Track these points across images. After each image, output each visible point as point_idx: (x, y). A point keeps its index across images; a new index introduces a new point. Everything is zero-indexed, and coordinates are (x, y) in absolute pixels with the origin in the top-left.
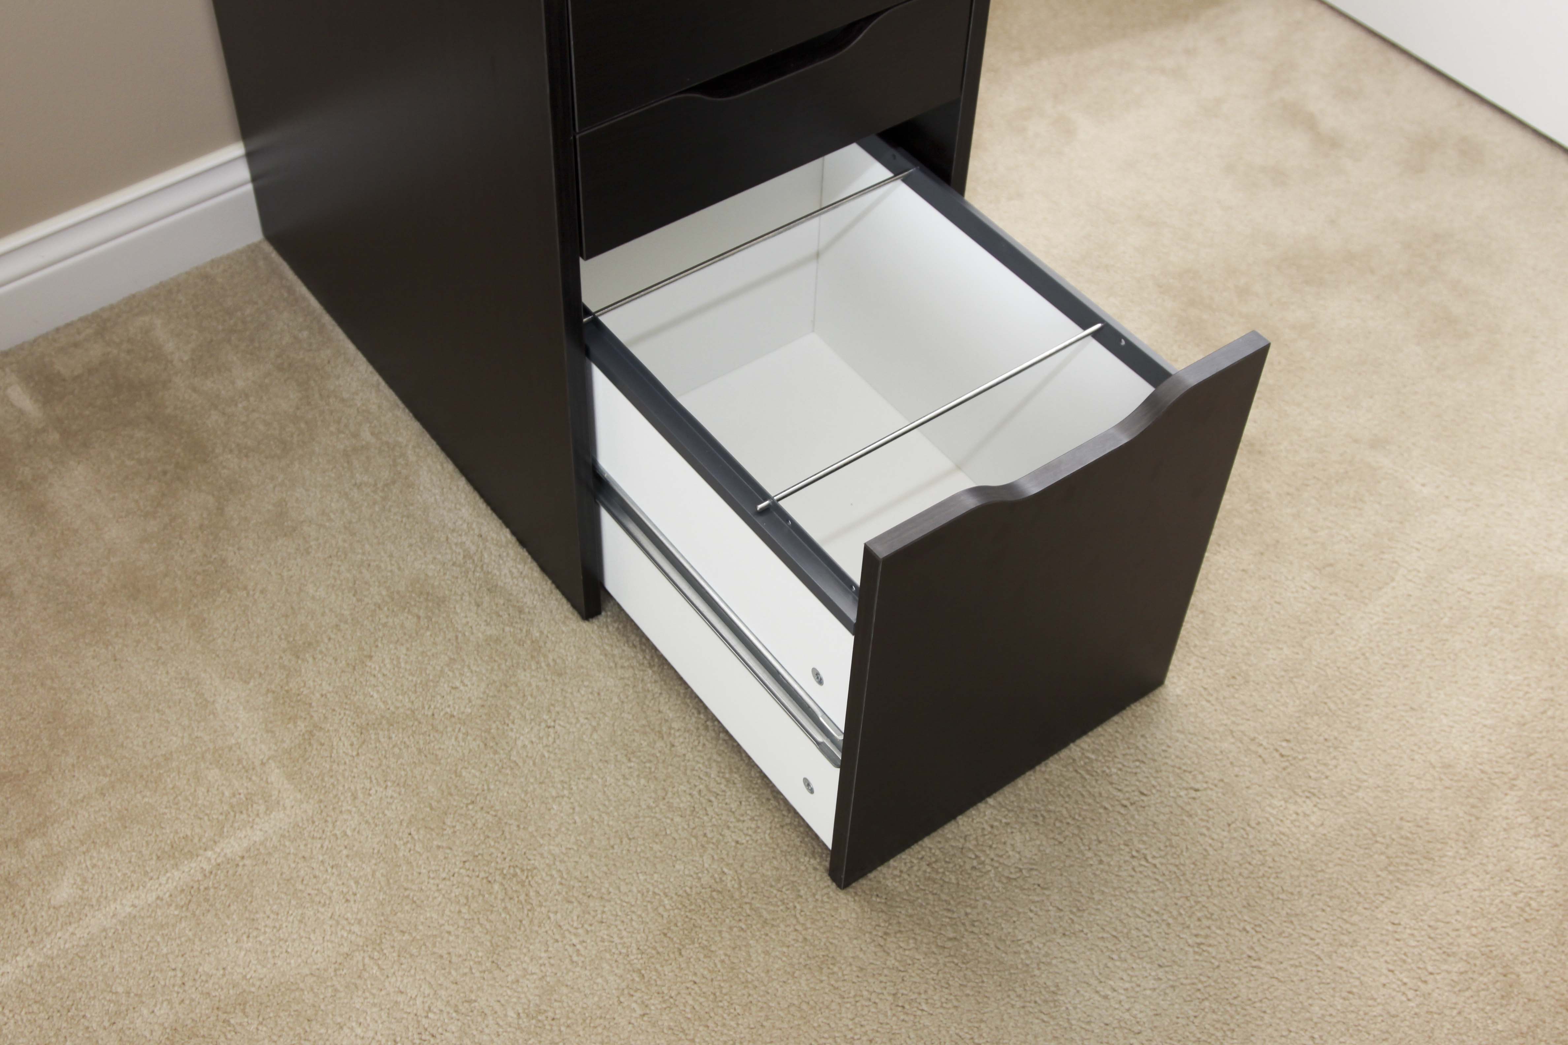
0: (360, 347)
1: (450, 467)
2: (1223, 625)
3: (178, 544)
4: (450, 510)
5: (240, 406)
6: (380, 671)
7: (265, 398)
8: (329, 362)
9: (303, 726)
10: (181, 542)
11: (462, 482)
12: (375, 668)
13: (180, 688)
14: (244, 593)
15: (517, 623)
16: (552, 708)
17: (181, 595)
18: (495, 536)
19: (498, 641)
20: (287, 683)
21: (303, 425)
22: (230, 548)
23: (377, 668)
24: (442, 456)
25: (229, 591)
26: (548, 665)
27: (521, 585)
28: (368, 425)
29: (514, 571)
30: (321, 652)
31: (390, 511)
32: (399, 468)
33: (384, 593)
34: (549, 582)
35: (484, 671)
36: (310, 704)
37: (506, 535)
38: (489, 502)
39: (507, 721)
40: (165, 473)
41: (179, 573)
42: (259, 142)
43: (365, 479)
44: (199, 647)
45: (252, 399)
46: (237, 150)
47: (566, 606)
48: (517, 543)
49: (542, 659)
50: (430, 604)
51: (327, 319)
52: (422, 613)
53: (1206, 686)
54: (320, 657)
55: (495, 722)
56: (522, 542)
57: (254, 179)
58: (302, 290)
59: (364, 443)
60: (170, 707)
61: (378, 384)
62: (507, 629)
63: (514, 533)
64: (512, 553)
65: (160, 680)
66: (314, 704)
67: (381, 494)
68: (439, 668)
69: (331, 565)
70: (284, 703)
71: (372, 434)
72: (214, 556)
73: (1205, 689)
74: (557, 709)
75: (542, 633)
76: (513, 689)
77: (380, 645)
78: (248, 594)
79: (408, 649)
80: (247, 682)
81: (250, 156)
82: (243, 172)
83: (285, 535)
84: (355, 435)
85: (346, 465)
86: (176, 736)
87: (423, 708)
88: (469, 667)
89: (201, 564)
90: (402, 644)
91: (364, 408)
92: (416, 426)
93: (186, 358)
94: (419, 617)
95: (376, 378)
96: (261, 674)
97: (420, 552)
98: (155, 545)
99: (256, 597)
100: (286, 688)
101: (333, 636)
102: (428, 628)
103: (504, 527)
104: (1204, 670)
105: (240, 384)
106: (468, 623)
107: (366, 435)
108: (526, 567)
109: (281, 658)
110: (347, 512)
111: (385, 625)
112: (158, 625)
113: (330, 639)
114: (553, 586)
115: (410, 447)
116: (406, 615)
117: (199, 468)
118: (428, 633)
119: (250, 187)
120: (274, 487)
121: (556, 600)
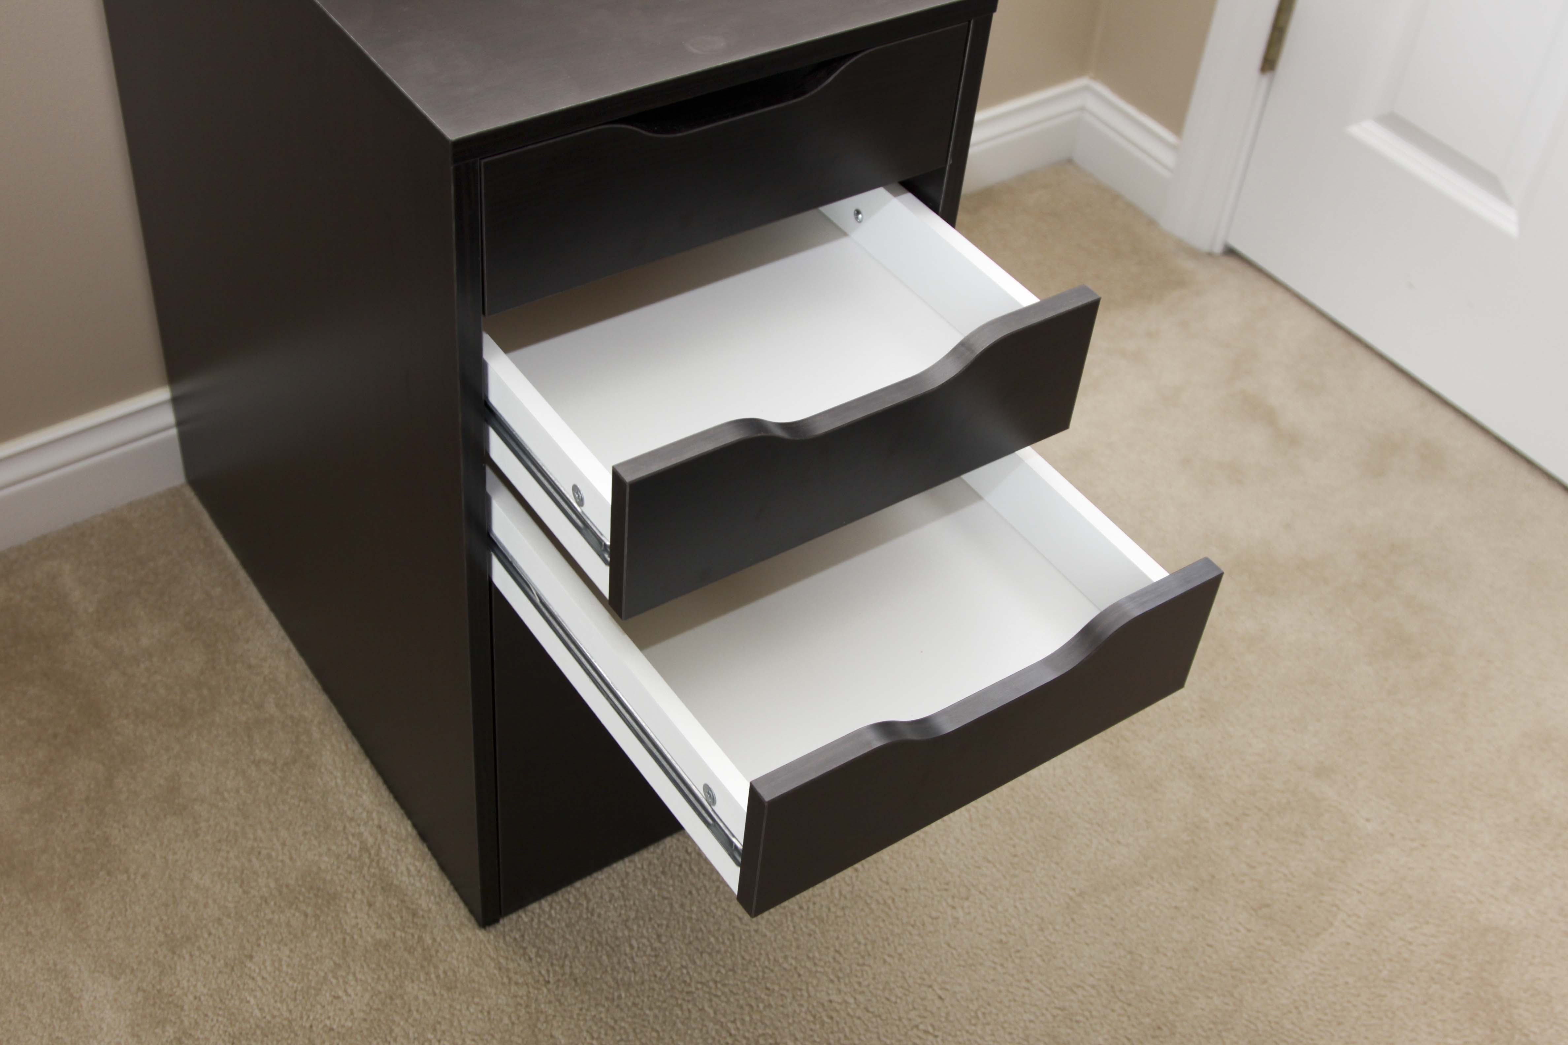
0: (273, 609)
1: (355, 747)
2: (1151, 968)
3: (61, 816)
4: (350, 796)
5: (142, 666)
6: (259, 974)
7: (169, 659)
8: (240, 623)
9: (171, 1031)
10: (64, 815)
11: (366, 766)
12: (254, 971)
13: (45, 980)
14: (125, 877)
15: (409, 927)
16: (438, 1026)
17: (57, 875)
18: (395, 828)
19: (387, 946)
20: (160, 981)
21: (205, 692)
22: (115, 825)
23: (257, 970)
24: (348, 735)
25: (109, 873)
26: (438, 977)
27: (418, 884)
28: (273, 696)
29: (412, 868)
30: (199, 948)
31: (287, 793)
32: (301, 746)
33: (272, 885)
34: (448, 883)
35: (370, 981)
36: (182, 1009)
37: (406, 828)
38: (392, 789)
39: (389, 1038)
40: (55, 736)
41: (58, 849)
42: (187, 387)
43: (265, 755)
44: (70, 935)
45: (155, 659)
46: (163, 394)
47: (464, 911)
48: (418, 838)
49: (432, 970)
50: (320, 901)
51: (242, 575)
52: (309, 911)
53: (1130, 1037)
54: (197, 953)
55: (375, 1039)
56: (423, 835)
57: (179, 424)
58: (220, 541)
59: (267, 715)
60: (32, 1001)
61: (289, 651)
62: (398, 934)
63: (415, 826)
64: (411, 847)
65: (25, 971)
66: (186, 1007)
67: (279, 774)
68: (322, 974)
69: (219, 850)
70: (155, 1003)
71: (277, 706)
72: (97, 833)
73: (1129, 1040)
74: (444, 1027)
75: (434, 940)
76: (398, 1001)
77: (262, 943)
78: (129, 878)
79: (291, 951)
80: (117, 978)
81: (176, 401)
82: (168, 417)
83: (175, 814)
84: (260, 706)
85: (246, 739)
86: (36, 1035)
87: (301, 1018)
88: (354, 974)
89: (83, 841)
90: (286, 945)
91: (271, 676)
92: (324, 699)
93: (91, 610)
94: (306, 915)
95: (288, 644)
96: (133, 970)
97: (315, 842)
98: (36, 816)
99: (137, 882)
100: (158, 987)
101: (213, 931)
102: (315, 928)
103: (405, 818)
104: (1129, 1017)
105: (145, 642)
106: (357, 924)
107: (271, 708)
108: (425, 865)
109: (156, 952)
110: (242, 791)
111: (270, 921)
112: (30, 907)
113: (210, 934)
114: (452, 888)
115: (315, 722)
116: (292, 911)
117: (92, 732)
118: (315, 934)
119: (174, 432)
120: (169, 759)
121: (453, 903)
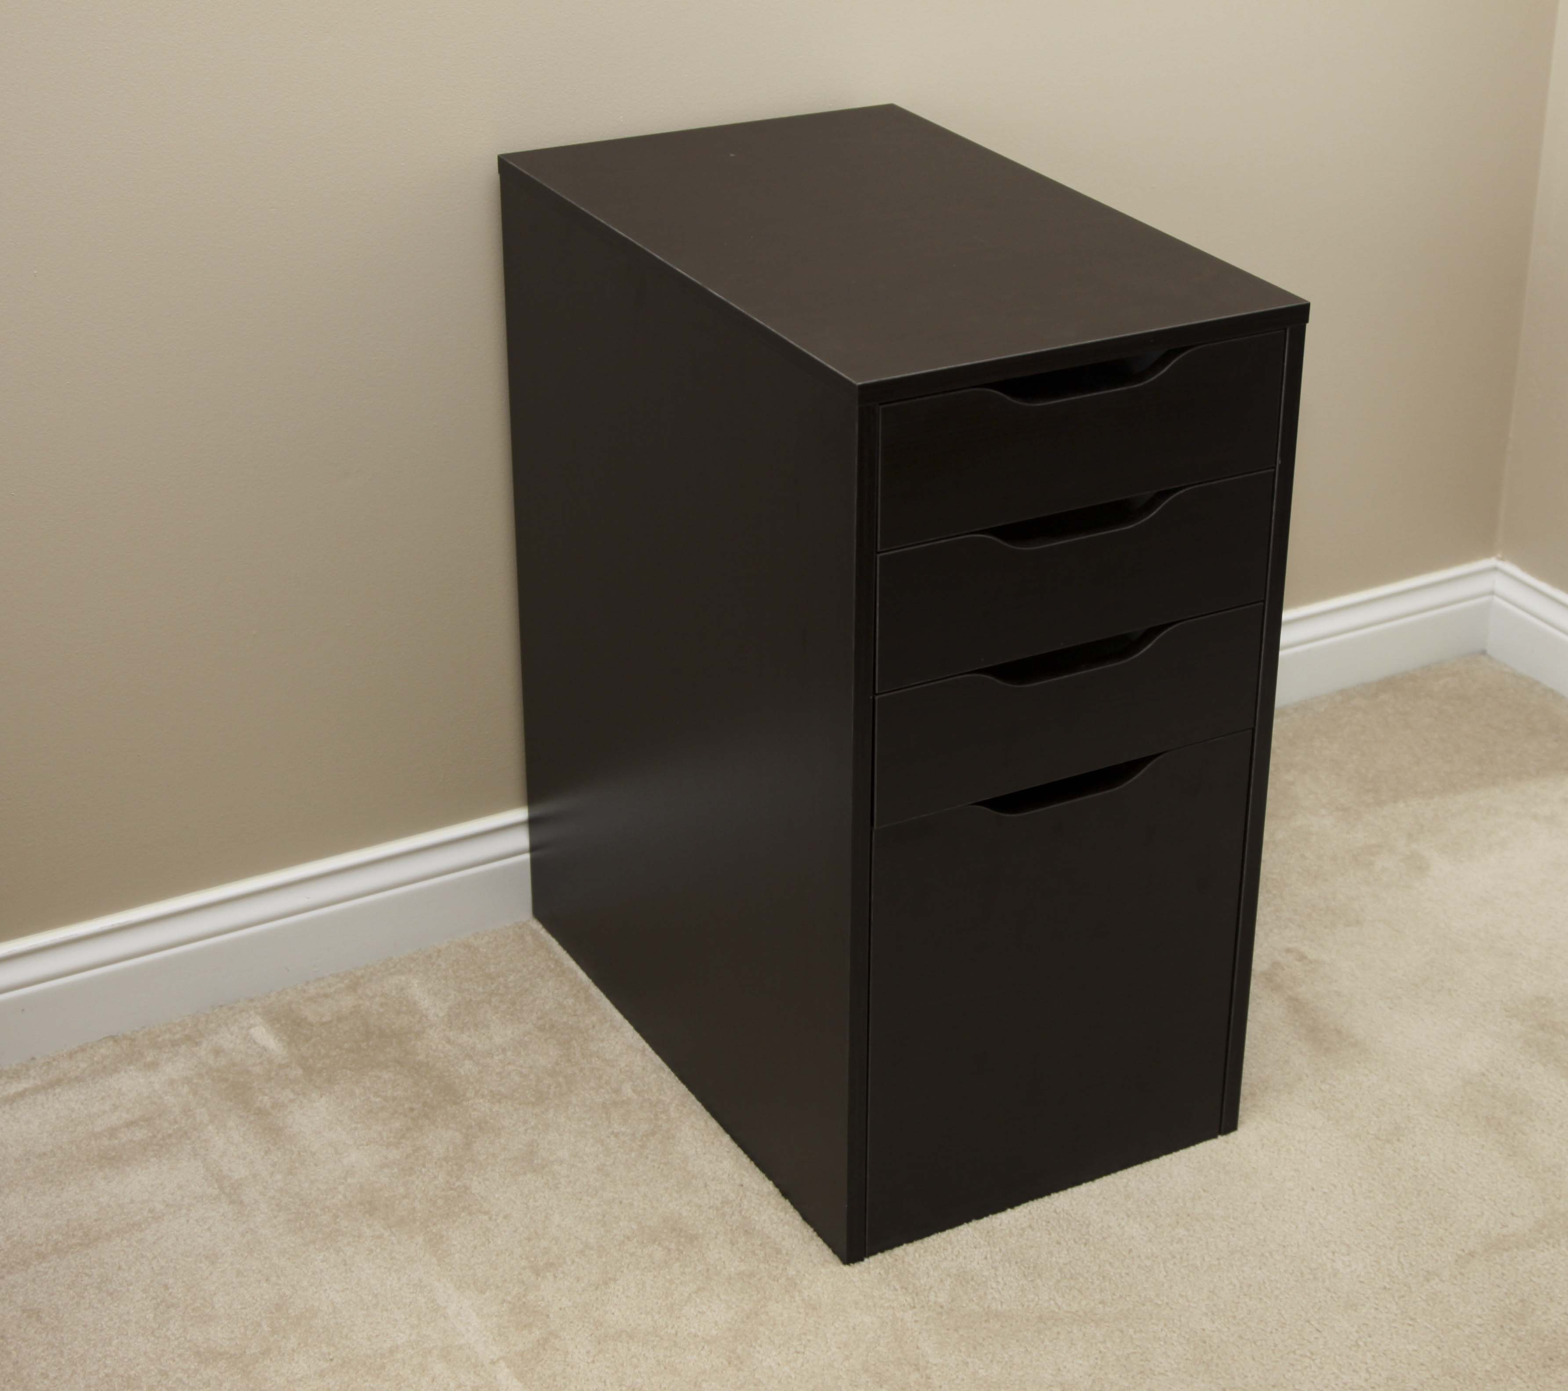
0: (627, 1017)
1: (714, 1124)
2: (1544, 1313)
3: (421, 1171)
4: (711, 1162)
5: (496, 1058)
6: (623, 1293)
7: (523, 1053)
8: (594, 1027)
9: (538, 1333)
10: (424, 1170)
11: (726, 1138)
12: (618, 1290)
13: (411, 1293)
14: (486, 1217)
15: (773, 1261)
16: (803, 1337)
17: (420, 1215)
18: (756, 1187)
19: (752, 1275)
20: (524, 1296)
21: (561, 1079)
22: (475, 1178)
23: (621, 1290)
24: (707, 1115)
25: (470, 1214)
26: (803, 1300)
27: (781, 1230)
28: (631, 1083)
29: (774, 1217)
30: (563, 1272)
31: (647, 1158)
32: (660, 1122)
33: (635, 1227)
34: (811, 1230)
35: (734, 1300)
36: (548, 1316)
37: (768, 1186)
38: (752, 1157)
39: (754, 1344)
40: (412, 1110)
41: (419, 1196)
42: (544, 809)
43: (623, 1129)
44: (434, 1260)
45: (509, 1053)
46: (521, 814)
47: (827, 1252)
48: (780, 1194)
49: (797, 1293)
50: (683, 1240)
51: (595, 991)
52: (673, 1246)
53: (1519, 1365)
54: (562, 1276)
55: (741, 1344)
56: (785, 1194)
57: (533, 849)
59: (625, 1098)
60: (399, 1308)
61: (644, 1050)
62: (762, 1266)
63: (777, 1185)
64: (773, 1202)
65: (391, 1285)
66: (551, 1316)
67: (639, 1143)
68: (686, 1295)
69: (580, 1200)
70: (520, 1312)
71: (634, 1091)
72: (458, 1184)
73: (1518, 1367)
74: (809, 1337)
75: (798, 1272)
76: (764, 1317)
77: (625, 1270)
78: (490, 1219)
79: (655, 1277)
80: (482, 1292)
81: (533, 823)
82: (522, 840)
83: (534, 1171)
84: (617, 1091)
85: (604, 1115)
86: (404, 1333)
87: (667, 1326)
88: (718, 1296)
89: (443, 1190)
90: (650, 1271)
91: (627, 1069)
92: (682, 1088)
93: (441, 1014)
94: (669, 1250)
95: (642, 1044)
96: (497, 1287)
97: (675, 1195)
98: (396, 1170)
99: (499, 1221)
100: (524, 1300)
101: (577, 1260)
102: (678, 1259)
103: (766, 1179)
104: (1519, 1351)
105: (498, 1040)
106: (720, 1258)
107: (628, 1091)
108: (788, 1216)
109: (520, 1274)
110: (601, 1156)
111: (632, 1255)
112: (393, 1238)
113: (573, 1262)
114: (815, 1234)
115: (674, 1105)
116: (656, 1246)
117: (449, 1108)
118: (678, 1264)
119: (527, 857)
120: (526, 1130)
121: (817, 1245)
